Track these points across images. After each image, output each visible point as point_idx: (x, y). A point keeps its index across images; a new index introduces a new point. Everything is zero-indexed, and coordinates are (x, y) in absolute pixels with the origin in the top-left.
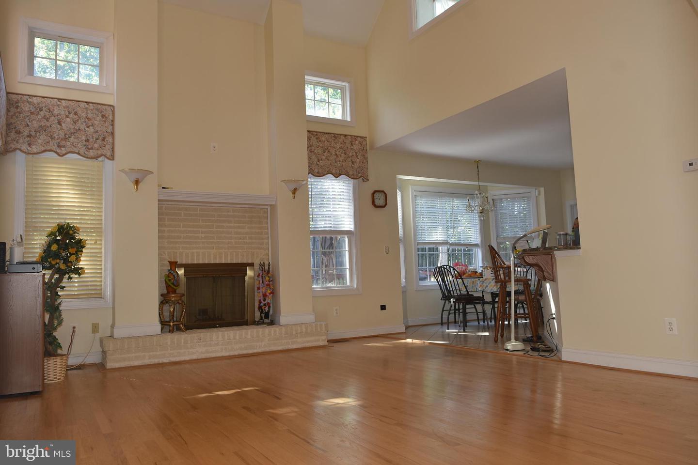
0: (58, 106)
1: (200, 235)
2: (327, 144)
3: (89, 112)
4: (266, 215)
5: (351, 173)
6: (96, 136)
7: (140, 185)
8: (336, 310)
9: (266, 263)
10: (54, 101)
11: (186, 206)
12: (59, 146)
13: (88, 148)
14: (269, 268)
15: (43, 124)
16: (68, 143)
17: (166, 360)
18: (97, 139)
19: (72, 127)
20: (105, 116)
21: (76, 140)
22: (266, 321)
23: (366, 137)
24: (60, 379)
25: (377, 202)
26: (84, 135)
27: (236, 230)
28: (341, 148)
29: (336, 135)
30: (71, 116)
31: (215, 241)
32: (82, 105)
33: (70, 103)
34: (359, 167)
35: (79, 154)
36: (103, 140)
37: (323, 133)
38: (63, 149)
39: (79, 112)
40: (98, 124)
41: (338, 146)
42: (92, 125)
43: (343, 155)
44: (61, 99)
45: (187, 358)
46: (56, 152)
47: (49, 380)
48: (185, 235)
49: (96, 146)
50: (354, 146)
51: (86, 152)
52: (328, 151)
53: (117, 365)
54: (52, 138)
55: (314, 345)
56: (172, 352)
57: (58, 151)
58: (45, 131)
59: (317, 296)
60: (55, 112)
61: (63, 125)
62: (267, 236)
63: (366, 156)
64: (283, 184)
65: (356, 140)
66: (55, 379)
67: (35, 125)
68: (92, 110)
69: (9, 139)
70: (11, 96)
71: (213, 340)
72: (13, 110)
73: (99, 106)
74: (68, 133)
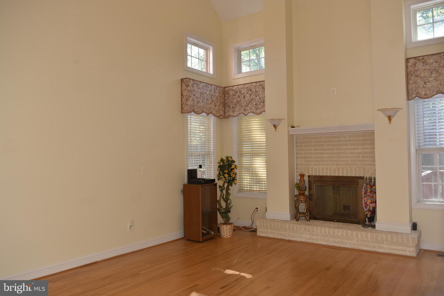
0: (244, 88)
1: (325, 155)
2: (435, 65)
6: (260, 101)
10: (242, 86)
12: (245, 110)
13: (257, 109)
15: (238, 100)
16: (248, 108)
17: (286, 238)
19: (250, 98)
21: (251, 105)
26: (255, 102)
27: (351, 151)
30: (249, 92)
32: (254, 84)
33: (249, 85)
35: (253, 112)
36: (263, 103)
37: (430, 55)
38: (246, 111)
39: (252, 89)
40: (261, 94)
44: (245, 84)
45: (298, 240)
48: (315, 155)
49: (260, 106)
51: (256, 111)
54: (242, 106)
56: (289, 233)
57: (245, 113)
58: (239, 103)
60: (242, 92)
61: (246, 98)
64: (379, 112)
67: (235, 101)
68: (258, 86)
69: (226, 111)
70: (226, 88)
71: (314, 232)
72: (227, 96)
73: (262, 83)
74: (248, 102)
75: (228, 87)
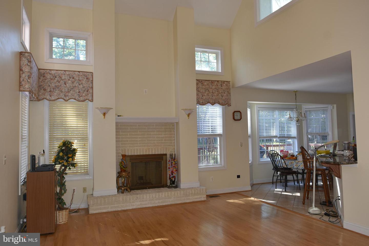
0: (64, 74)
1: (138, 139)
2: (207, 86)
3: (80, 76)
4: (173, 127)
5: (221, 102)
6: (83, 89)
7: (106, 115)
8: (212, 178)
9: (173, 153)
10: (62, 72)
11: (130, 124)
12: (65, 96)
13: (79, 96)
14: (175, 157)
15: (57, 84)
16: (70, 94)
17: (119, 209)
18: (84, 91)
19: (72, 85)
20: (88, 78)
21: (73, 92)
22: (173, 185)
23: (230, 81)
24: (65, 221)
25: (236, 118)
26: (78, 89)
27: (157, 136)
28: (215, 88)
29: (213, 81)
30: (71, 79)
31: (146, 142)
32: (76, 73)
33: (70, 72)
34: (226, 99)
35: (75, 99)
36: (87, 91)
37: (205, 80)
38: (67, 97)
39: (75, 77)
40: (85, 83)
41: (214, 87)
42: (82, 84)
43: (216, 92)
44: (66, 71)
45: (131, 208)
46: (64, 99)
47: (59, 223)
48: (130, 139)
49: (84, 95)
50: (223, 87)
51: (79, 98)
52: (208, 91)
53: (95, 212)
54: (62, 92)
55: (199, 200)
56: (123, 205)
57: (65, 98)
58: (58, 88)
59: (201, 171)
60: (63, 78)
61: (67, 84)
62: (174, 139)
63: (230, 92)
64: (183, 111)
65: (224, 83)
66: (63, 222)
67: (53, 85)
68: (81, 75)
69: (40, 93)
70: (41, 71)
71: (144, 198)
72: (42, 78)
73: (85, 73)
74: (70, 88)
75: (44, 69)
